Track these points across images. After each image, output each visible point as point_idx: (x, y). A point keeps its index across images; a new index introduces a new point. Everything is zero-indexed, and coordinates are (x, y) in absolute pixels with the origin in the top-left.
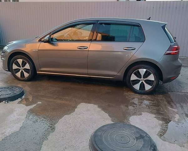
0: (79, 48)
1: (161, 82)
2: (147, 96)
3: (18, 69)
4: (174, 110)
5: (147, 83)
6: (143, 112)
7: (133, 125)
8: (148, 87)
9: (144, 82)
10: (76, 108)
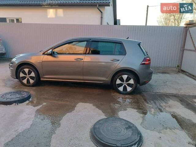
0: (76, 60)
1: (138, 85)
2: (129, 96)
3: (25, 77)
4: (150, 105)
5: (128, 86)
6: (128, 108)
7: (122, 118)
8: (129, 89)
9: (126, 85)
10: (76, 107)
